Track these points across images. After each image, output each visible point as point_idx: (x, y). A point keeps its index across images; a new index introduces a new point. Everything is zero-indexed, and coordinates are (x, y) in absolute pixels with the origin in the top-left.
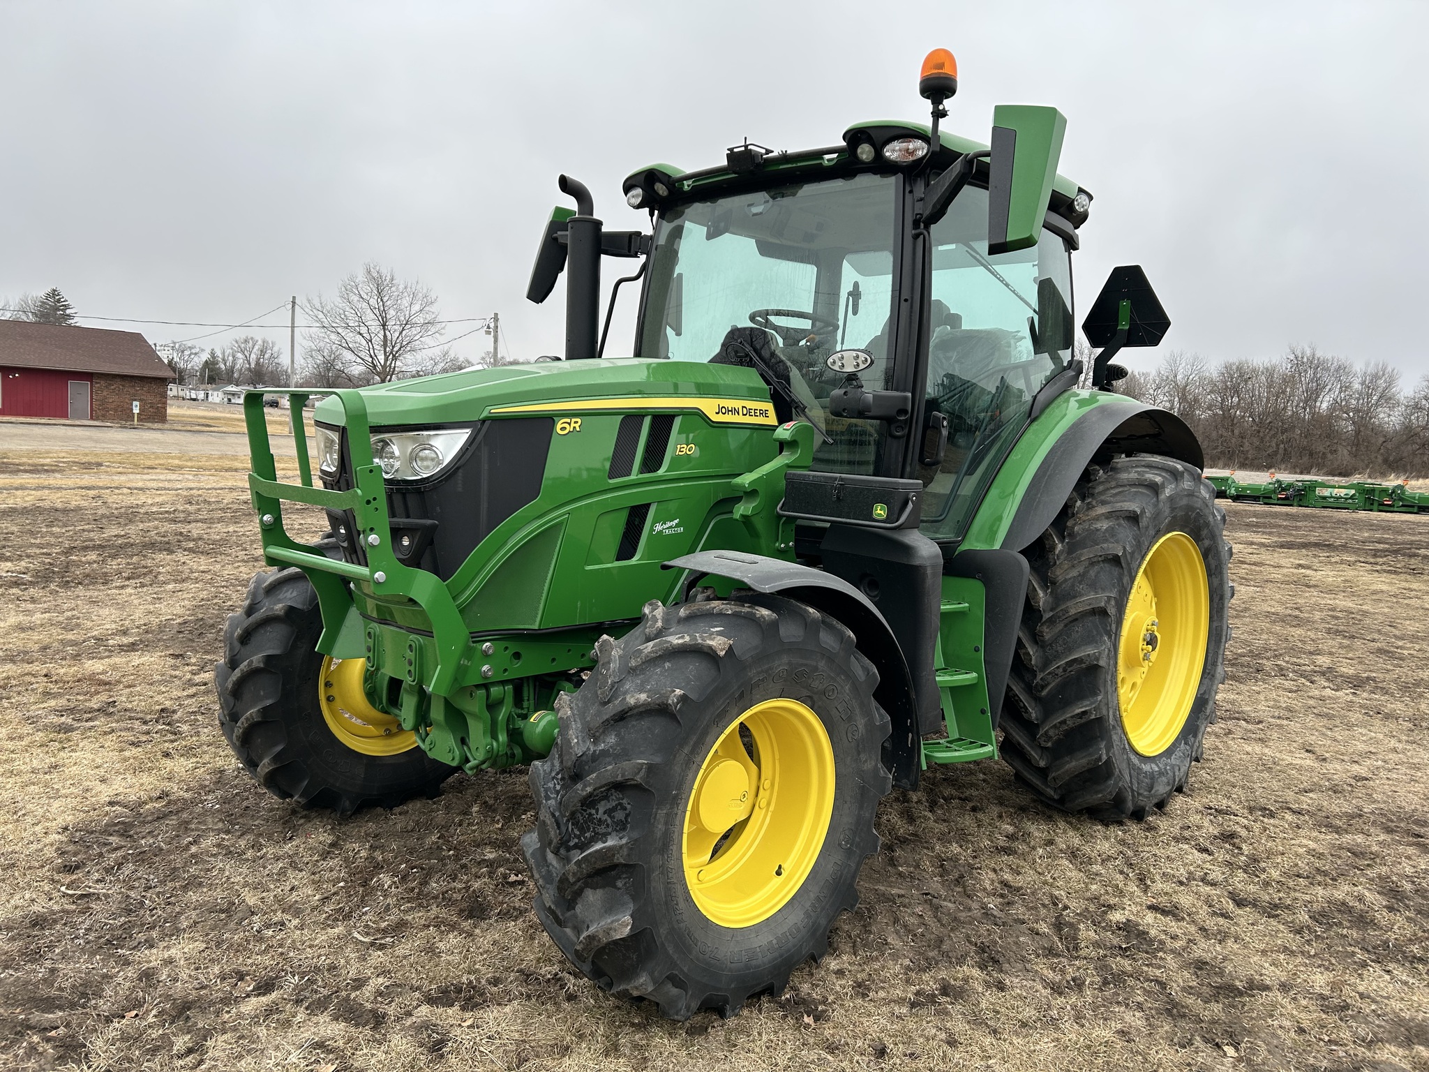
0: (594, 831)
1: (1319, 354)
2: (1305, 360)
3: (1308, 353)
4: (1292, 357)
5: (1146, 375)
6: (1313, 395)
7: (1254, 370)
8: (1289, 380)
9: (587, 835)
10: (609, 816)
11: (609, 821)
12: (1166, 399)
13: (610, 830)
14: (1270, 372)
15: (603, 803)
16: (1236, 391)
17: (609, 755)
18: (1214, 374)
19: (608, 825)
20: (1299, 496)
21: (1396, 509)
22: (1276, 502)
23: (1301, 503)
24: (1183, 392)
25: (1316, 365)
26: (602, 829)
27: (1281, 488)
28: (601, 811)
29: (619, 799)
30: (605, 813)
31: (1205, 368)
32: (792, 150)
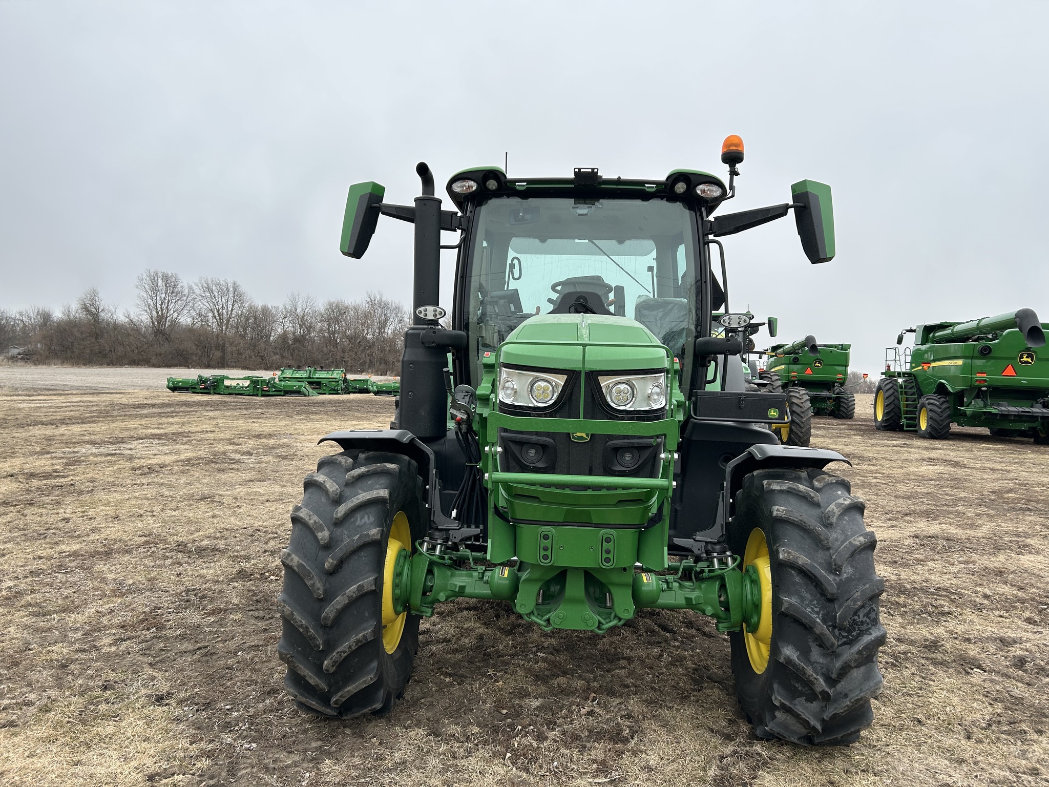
0: (859, 630)
1: (384, 299)
2: (376, 302)
3: (378, 297)
4: (369, 300)
5: (277, 308)
6: (383, 325)
7: (347, 308)
8: (367, 315)
9: (854, 633)
10: (868, 617)
11: (868, 621)
12: (291, 325)
13: (870, 626)
14: (356, 309)
15: (861, 610)
16: (338, 321)
17: (854, 580)
18: (322, 310)
19: (868, 624)
20: (212, 387)
21: (271, 393)
22: (199, 391)
23: (215, 391)
24: (302, 321)
25: (385, 306)
26: (864, 627)
27: (202, 380)
28: (861, 616)
29: (870, 605)
30: (864, 616)
31: (315, 305)
32: (625, 177)
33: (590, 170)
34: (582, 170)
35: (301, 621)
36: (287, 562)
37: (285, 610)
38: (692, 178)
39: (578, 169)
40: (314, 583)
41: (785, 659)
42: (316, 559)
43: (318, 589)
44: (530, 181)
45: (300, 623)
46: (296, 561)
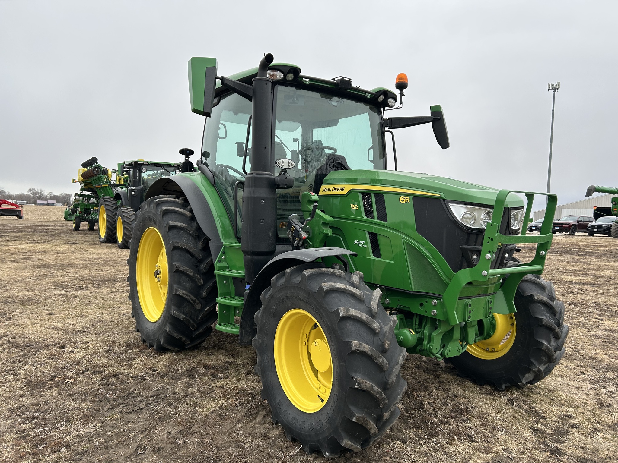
33: (348, 79)
34: (344, 79)
35: (378, 390)
36: (362, 350)
37: (367, 384)
38: (389, 93)
39: (342, 77)
40: (383, 360)
41: (546, 347)
42: (374, 343)
43: (386, 364)
44: (311, 79)
45: (377, 391)
46: (368, 348)
